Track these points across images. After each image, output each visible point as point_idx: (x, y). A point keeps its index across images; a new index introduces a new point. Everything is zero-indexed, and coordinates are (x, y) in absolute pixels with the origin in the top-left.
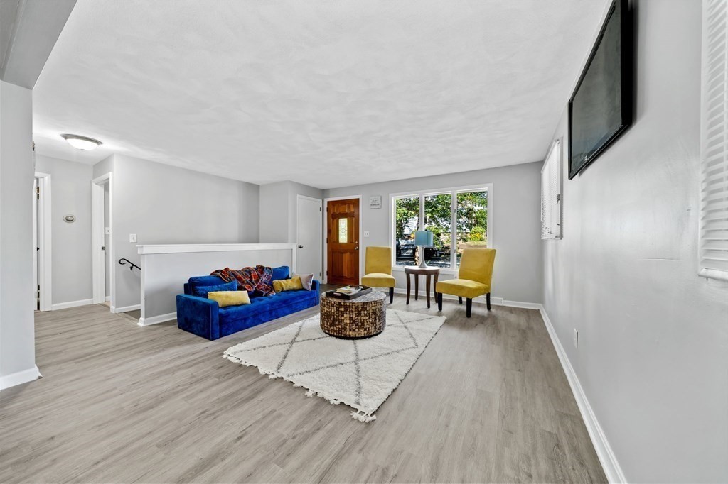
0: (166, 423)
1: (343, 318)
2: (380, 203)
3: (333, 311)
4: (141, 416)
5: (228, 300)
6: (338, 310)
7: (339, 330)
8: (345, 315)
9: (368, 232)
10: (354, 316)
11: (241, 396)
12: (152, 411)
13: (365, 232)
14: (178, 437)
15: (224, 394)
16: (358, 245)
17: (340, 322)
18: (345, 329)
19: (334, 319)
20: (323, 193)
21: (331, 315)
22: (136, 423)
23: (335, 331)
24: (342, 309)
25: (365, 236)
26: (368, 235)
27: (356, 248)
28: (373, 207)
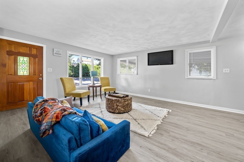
0: (199, 136)
2: (61, 54)
4: (203, 144)
9: (50, 69)
11: (175, 125)
12: (199, 142)
14: (199, 132)
15: (177, 129)
22: (206, 144)
25: (48, 71)
26: (51, 71)
27: (41, 79)
28: (56, 55)
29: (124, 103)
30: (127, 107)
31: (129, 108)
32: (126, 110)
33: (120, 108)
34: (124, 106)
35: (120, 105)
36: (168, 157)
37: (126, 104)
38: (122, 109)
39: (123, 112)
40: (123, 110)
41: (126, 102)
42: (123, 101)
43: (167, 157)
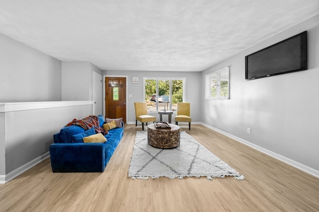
1: (172, 138)
2: (138, 81)
3: (166, 136)
5: (97, 141)
6: (169, 135)
7: (170, 146)
8: (173, 137)
9: (131, 95)
10: (176, 136)
13: (130, 95)
16: (125, 101)
17: (170, 141)
18: (173, 144)
19: (167, 140)
20: (102, 72)
21: (165, 138)
23: (167, 146)
24: (172, 134)
25: (129, 97)
26: (131, 97)
27: (125, 103)
28: (134, 82)
29: (157, 136)
30: (161, 142)
31: (164, 144)
32: (160, 145)
33: (153, 140)
34: (157, 139)
35: (153, 137)
36: (103, 201)
37: (161, 138)
38: (155, 142)
39: (156, 146)
40: (156, 144)
41: (160, 134)
42: (156, 132)
43: (104, 199)
